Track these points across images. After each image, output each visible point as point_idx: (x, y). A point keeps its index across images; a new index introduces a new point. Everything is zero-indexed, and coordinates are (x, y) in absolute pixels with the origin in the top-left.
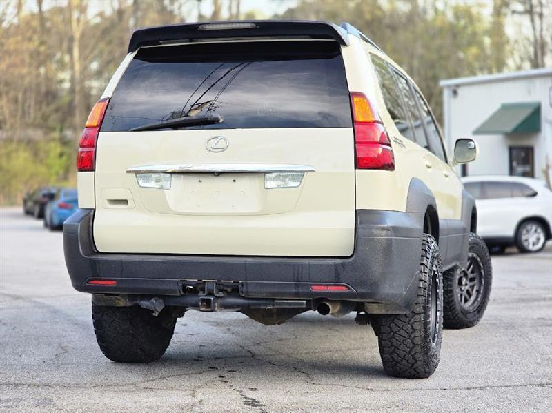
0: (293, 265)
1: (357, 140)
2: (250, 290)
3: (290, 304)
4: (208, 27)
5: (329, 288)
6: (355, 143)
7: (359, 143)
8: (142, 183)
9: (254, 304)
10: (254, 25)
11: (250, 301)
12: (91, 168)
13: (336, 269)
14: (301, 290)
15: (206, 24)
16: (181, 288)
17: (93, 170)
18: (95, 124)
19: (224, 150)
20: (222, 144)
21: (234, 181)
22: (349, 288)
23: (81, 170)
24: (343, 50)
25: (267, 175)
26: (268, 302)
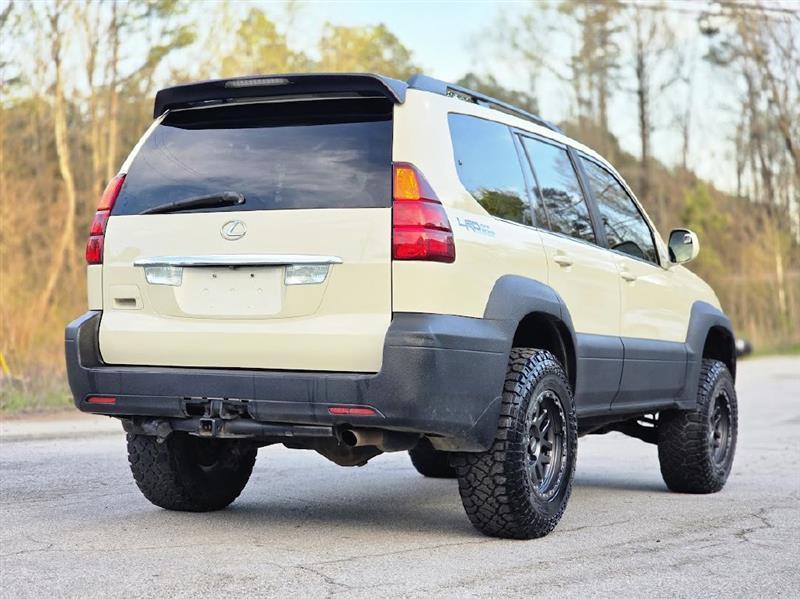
0: (307, 381)
1: (395, 223)
2: (259, 411)
3: (312, 431)
4: (235, 84)
5: (351, 410)
6: (393, 227)
7: (398, 226)
8: (151, 278)
9: (269, 430)
10: (287, 81)
11: (265, 426)
12: (99, 261)
13: (358, 387)
14: (317, 412)
15: (232, 80)
16: (185, 408)
17: (102, 263)
18: (106, 206)
19: (241, 236)
20: (239, 230)
21: (252, 275)
22: (375, 412)
23: (91, 263)
24: (397, 110)
25: (289, 269)
26: (287, 428)
